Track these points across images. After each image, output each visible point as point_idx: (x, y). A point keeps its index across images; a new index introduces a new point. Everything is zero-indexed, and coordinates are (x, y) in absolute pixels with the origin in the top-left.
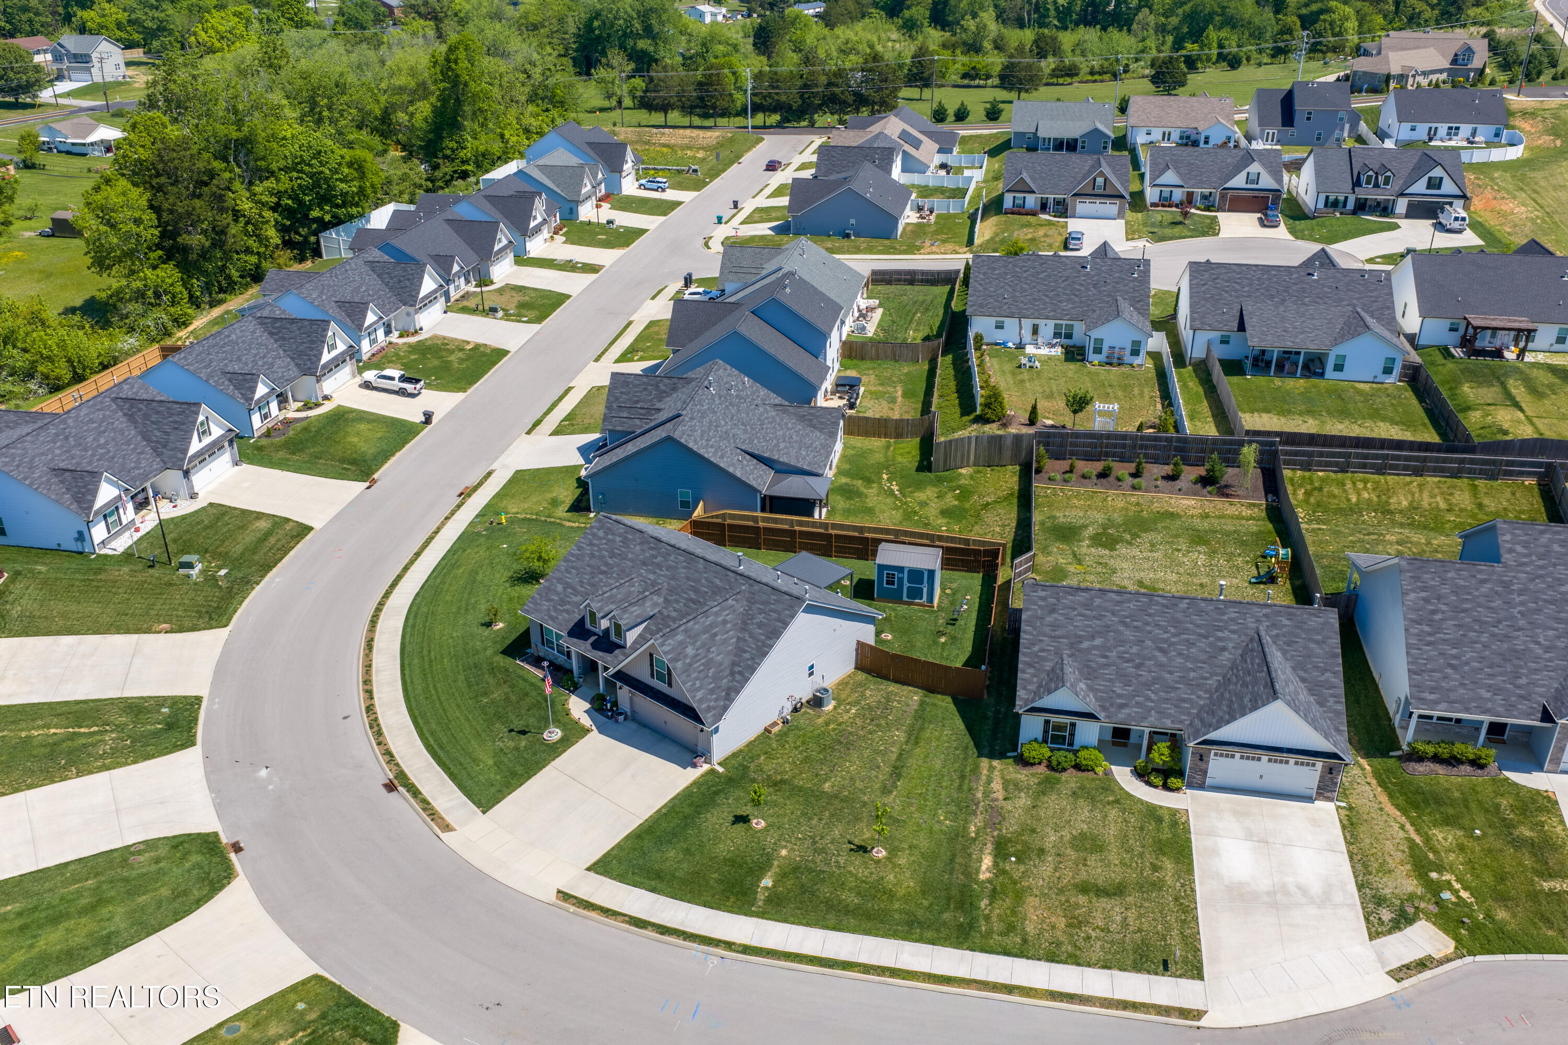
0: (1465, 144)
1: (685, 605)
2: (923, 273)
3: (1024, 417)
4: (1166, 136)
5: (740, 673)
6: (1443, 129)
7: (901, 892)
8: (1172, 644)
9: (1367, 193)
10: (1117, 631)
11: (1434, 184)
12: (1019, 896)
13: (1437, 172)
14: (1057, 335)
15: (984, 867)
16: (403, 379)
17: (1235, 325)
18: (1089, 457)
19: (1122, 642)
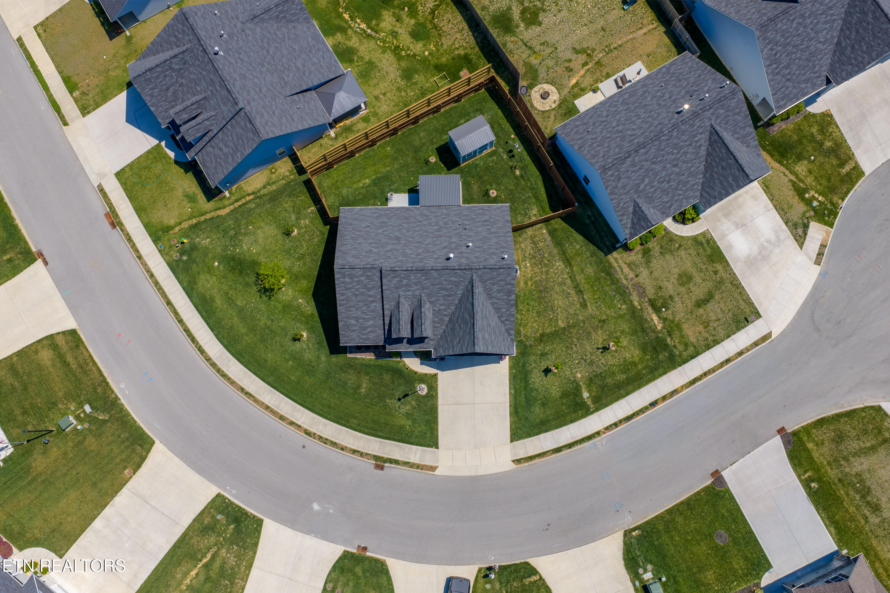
1: (444, 300)
5: (506, 320)
7: (637, 359)
8: (679, 158)
10: (653, 169)
12: (679, 326)
15: (656, 322)
19: (657, 174)
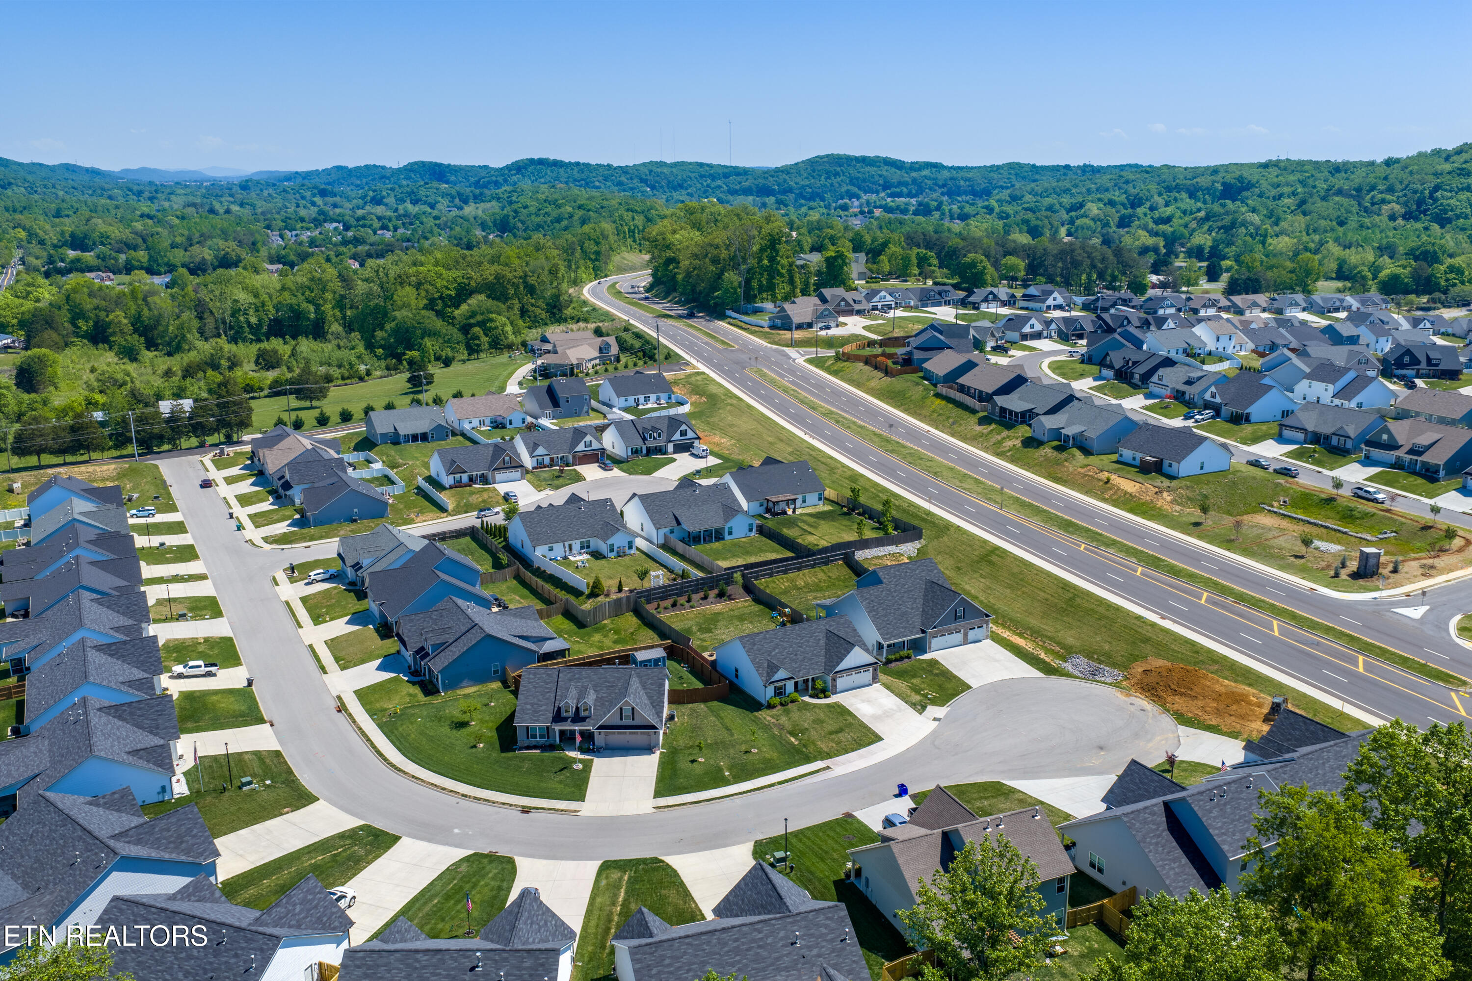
0: (655, 405)
2: (450, 532)
3: (615, 589)
4: (482, 423)
6: (641, 398)
7: (775, 757)
9: (651, 443)
11: (684, 433)
12: (813, 743)
13: (684, 427)
14: (582, 548)
15: (793, 741)
16: (206, 665)
17: (674, 522)
18: (663, 598)
